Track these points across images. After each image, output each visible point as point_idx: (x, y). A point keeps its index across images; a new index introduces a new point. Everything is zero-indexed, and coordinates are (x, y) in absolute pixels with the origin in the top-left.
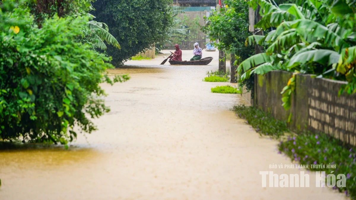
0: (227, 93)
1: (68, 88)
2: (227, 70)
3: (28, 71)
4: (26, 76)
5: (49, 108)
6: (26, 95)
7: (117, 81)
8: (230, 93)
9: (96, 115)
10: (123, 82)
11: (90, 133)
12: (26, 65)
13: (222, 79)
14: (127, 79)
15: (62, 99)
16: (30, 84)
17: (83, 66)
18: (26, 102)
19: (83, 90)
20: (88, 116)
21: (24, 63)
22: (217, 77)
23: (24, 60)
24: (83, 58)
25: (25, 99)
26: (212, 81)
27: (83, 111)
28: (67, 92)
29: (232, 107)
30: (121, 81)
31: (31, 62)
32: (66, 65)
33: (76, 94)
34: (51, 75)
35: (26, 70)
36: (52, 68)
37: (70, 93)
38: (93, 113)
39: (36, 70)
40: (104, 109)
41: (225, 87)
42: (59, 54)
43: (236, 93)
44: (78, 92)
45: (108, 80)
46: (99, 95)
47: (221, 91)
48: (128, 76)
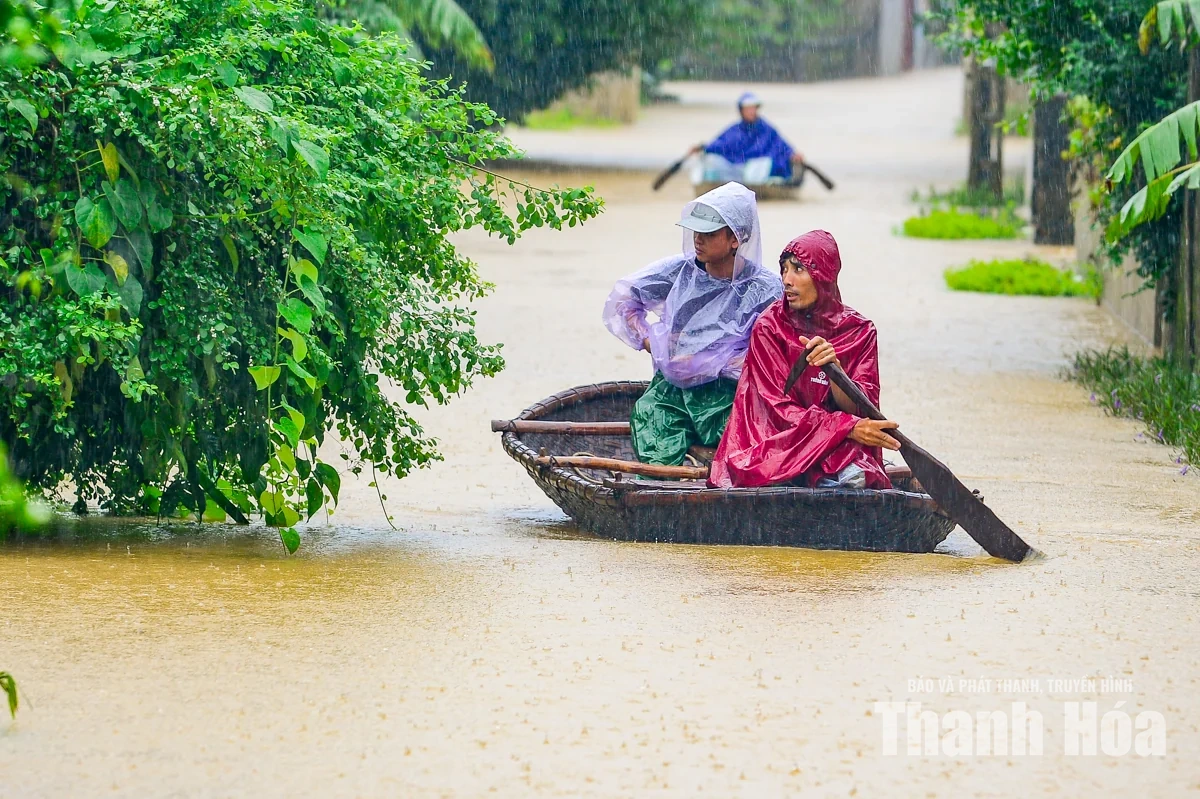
0: (1028, 292)
1: (300, 252)
2: (1008, 184)
3: (110, 159)
4: (97, 186)
5: (208, 349)
6: (101, 280)
7: (536, 220)
8: (1041, 293)
9: (435, 389)
10: (565, 224)
11: (400, 475)
12: (100, 127)
13: (987, 225)
14: (588, 210)
15: (270, 304)
16: (121, 229)
17: (371, 139)
18: (99, 314)
19: (374, 260)
20: (391, 390)
21: (90, 120)
22: (966, 216)
23: (88, 105)
24: (369, 99)
25: (95, 298)
26: (939, 236)
27: (369, 365)
28: (298, 268)
29: (1068, 364)
30: (555, 223)
31: (125, 117)
32: (292, 135)
33: (338, 281)
34: (220, 185)
35: (98, 156)
36: (222, 146)
37: (313, 274)
38: (418, 376)
39: (147, 154)
40: (473, 359)
41: (1014, 266)
42: (260, 78)
43: (1068, 294)
44: (348, 274)
45: (490, 216)
46: (445, 288)
47: (997, 283)
48: (593, 197)
